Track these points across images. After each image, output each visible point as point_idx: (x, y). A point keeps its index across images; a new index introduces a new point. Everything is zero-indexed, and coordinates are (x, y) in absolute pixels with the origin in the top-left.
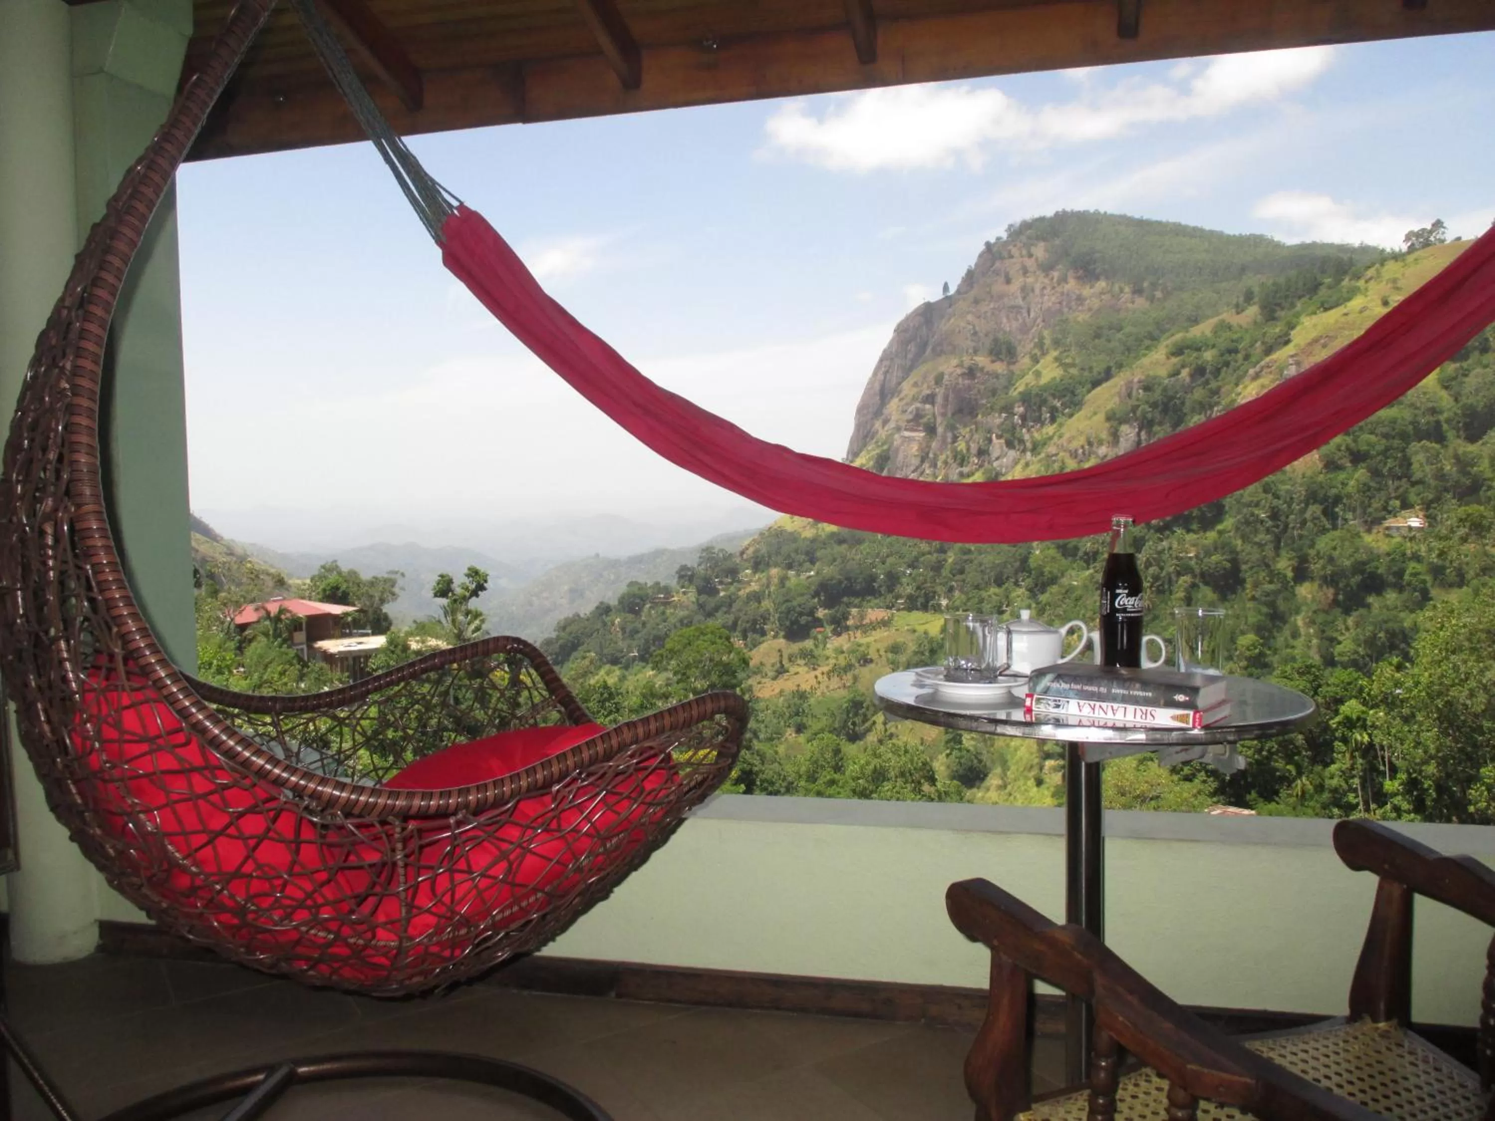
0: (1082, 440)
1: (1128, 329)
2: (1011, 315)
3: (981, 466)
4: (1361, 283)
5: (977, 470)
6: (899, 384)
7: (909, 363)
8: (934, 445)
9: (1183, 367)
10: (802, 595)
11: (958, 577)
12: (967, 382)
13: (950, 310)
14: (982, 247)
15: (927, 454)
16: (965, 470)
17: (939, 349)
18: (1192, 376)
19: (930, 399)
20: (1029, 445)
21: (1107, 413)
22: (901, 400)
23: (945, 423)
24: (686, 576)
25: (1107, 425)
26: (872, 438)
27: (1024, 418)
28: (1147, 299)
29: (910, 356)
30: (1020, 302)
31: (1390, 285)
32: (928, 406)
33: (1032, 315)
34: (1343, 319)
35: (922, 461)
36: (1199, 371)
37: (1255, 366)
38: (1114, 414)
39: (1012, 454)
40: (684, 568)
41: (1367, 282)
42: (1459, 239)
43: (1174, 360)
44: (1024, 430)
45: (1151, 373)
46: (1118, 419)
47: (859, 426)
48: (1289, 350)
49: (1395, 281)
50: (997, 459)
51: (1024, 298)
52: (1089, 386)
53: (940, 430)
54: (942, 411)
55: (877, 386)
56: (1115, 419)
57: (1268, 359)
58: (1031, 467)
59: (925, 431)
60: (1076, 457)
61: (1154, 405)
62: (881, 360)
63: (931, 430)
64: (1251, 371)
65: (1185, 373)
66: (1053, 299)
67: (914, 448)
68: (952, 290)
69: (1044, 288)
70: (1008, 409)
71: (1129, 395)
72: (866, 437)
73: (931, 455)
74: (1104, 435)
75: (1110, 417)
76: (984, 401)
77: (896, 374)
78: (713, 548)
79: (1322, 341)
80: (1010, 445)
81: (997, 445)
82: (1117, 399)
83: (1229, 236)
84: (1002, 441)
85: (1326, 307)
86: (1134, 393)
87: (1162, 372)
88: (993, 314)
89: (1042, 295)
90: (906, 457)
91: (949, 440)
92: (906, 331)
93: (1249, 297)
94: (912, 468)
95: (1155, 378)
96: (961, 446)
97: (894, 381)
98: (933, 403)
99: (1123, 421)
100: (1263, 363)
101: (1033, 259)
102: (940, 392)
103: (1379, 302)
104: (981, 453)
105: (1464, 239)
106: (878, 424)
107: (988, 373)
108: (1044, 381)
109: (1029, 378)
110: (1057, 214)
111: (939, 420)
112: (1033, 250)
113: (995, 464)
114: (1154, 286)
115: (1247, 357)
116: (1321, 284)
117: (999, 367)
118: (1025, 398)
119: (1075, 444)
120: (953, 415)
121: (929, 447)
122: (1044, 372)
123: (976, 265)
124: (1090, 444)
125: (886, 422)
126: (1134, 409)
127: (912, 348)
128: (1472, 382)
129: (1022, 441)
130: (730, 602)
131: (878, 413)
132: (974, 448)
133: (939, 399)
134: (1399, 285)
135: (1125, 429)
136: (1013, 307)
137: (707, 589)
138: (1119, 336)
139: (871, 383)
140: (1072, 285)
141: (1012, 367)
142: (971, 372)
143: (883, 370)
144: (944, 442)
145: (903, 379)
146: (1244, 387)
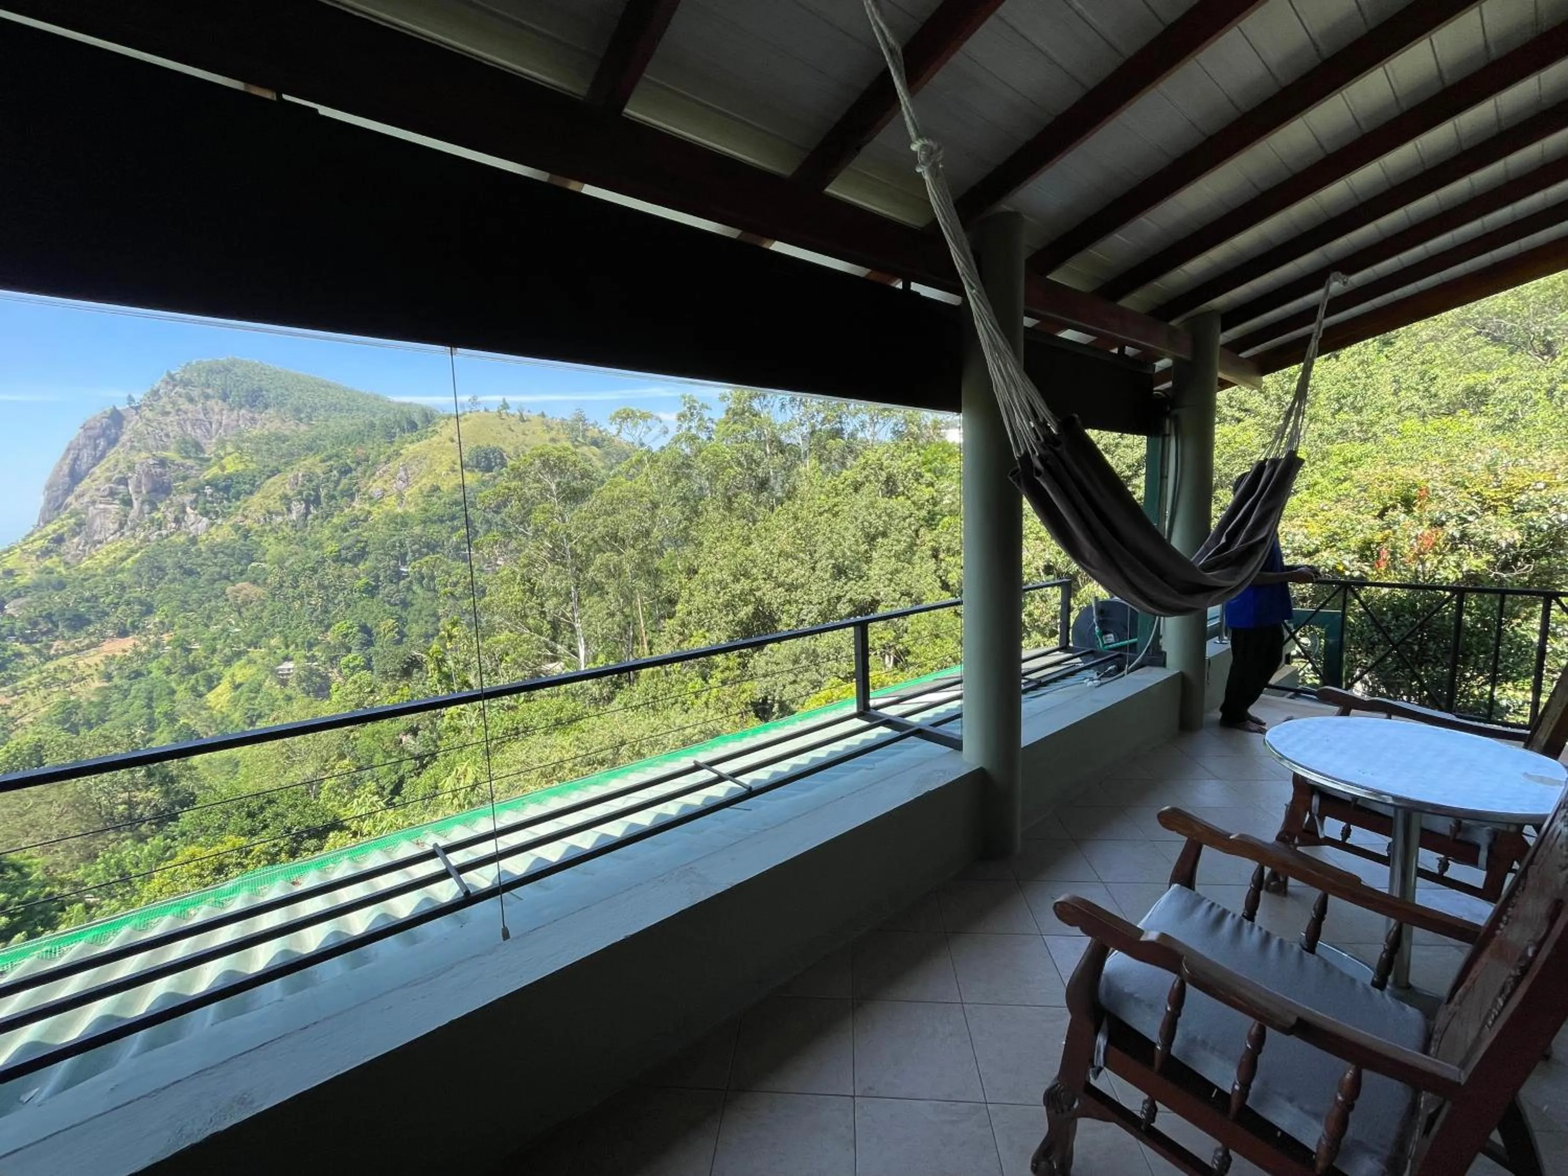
0: (263, 511)
2: (194, 426)
3: (179, 530)
5: (174, 533)
6: (89, 469)
7: (98, 454)
8: (132, 514)
12: (158, 470)
13: (137, 417)
14: (164, 375)
15: (126, 521)
16: (163, 532)
17: (127, 444)
19: (124, 481)
20: (220, 515)
21: (280, 495)
22: (93, 481)
23: (141, 498)
25: (282, 502)
26: (66, 508)
27: (213, 496)
29: (99, 448)
32: (122, 486)
34: (430, 446)
35: (120, 528)
37: (380, 470)
38: (286, 495)
39: (205, 521)
45: (310, 471)
46: (290, 498)
47: (49, 500)
48: (400, 461)
50: (192, 524)
51: (205, 415)
52: (267, 475)
53: (137, 504)
54: (136, 490)
55: (66, 469)
56: (287, 498)
57: (387, 466)
59: (121, 503)
61: (315, 491)
63: (127, 504)
64: (378, 473)
66: (231, 418)
67: (112, 516)
68: (137, 403)
69: (222, 410)
70: (198, 490)
71: (296, 484)
72: (58, 508)
73: (128, 522)
74: (280, 508)
75: (283, 497)
76: (176, 485)
77: (85, 460)
79: (419, 458)
80: (203, 514)
81: (192, 514)
82: (287, 486)
84: (196, 512)
85: (420, 439)
86: (299, 483)
87: (318, 470)
88: (177, 424)
89: (221, 415)
90: (103, 523)
91: (146, 511)
92: (93, 428)
94: (112, 532)
95: (314, 473)
96: (158, 515)
97: (84, 465)
98: (126, 484)
99: (294, 499)
100: (384, 468)
102: (133, 476)
104: (178, 519)
106: (70, 498)
107: (178, 465)
108: (229, 472)
109: (215, 470)
111: (135, 496)
113: (191, 529)
114: (310, 417)
115: (374, 464)
117: (187, 461)
118: (213, 483)
120: (148, 493)
121: (127, 516)
122: (228, 466)
125: (79, 497)
126: (301, 494)
127: (102, 442)
129: (212, 513)
131: (70, 489)
132: (171, 518)
133: (133, 482)
136: (196, 420)
140: (246, 411)
142: (163, 463)
143: (71, 456)
144: (141, 511)
145: (94, 465)
146: (375, 481)
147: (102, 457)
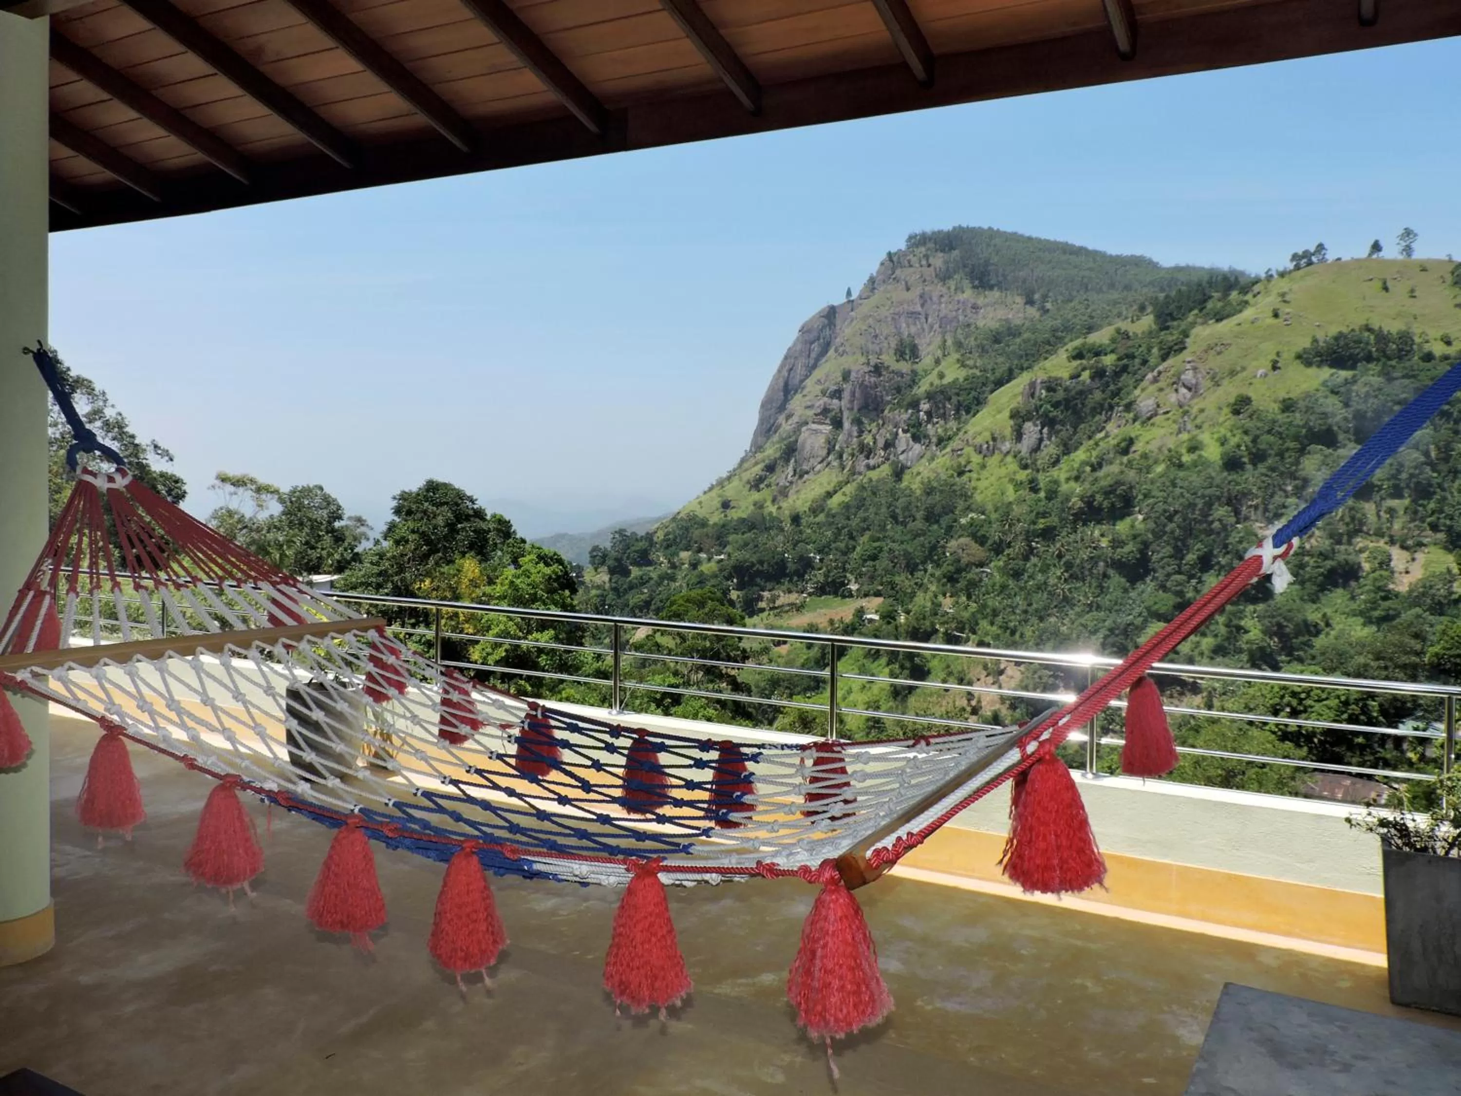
0: (987, 435)
1: (1026, 336)
2: (910, 320)
3: (888, 459)
4: (1249, 297)
5: (883, 463)
6: (802, 381)
7: (812, 362)
8: (841, 438)
9: (1084, 369)
10: (716, 576)
11: (870, 563)
12: (873, 379)
13: (853, 314)
14: (883, 256)
15: (834, 446)
16: (872, 462)
17: (841, 349)
18: (1092, 378)
19: (837, 394)
20: (934, 440)
21: (1011, 411)
22: (804, 396)
23: (851, 417)
24: (599, 558)
25: (1012, 422)
26: (775, 432)
27: (929, 414)
28: (1039, 310)
29: (813, 355)
30: (919, 308)
31: (1280, 299)
32: (835, 401)
33: (930, 320)
34: (1237, 329)
35: (828, 454)
36: (1099, 374)
37: (1153, 371)
38: (1018, 412)
39: (917, 448)
40: (595, 549)
41: (1255, 296)
42: (1339, 259)
43: (1076, 363)
44: (929, 426)
45: (1053, 374)
46: (1022, 417)
47: (762, 421)
48: (1186, 355)
49: (1283, 295)
50: (903, 452)
51: (922, 305)
52: (992, 386)
53: (847, 425)
54: (849, 406)
55: (781, 384)
56: (1019, 417)
57: (1165, 364)
58: (937, 461)
59: (832, 424)
60: (980, 452)
61: (1056, 405)
62: (786, 358)
63: (837, 424)
64: (1150, 376)
65: (1086, 375)
66: (950, 307)
67: (821, 440)
68: (854, 296)
69: (942, 296)
70: (914, 405)
71: (1032, 395)
72: (769, 430)
73: (837, 448)
74: (1008, 432)
75: (1014, 415)
76: (889, 398)
77: (800, 370)
78: (625, 530)
79: (1218, 349)
80: (916, 438)
81: (904, 439)
82: (1020, 398)
83: (1111, 256)
84: (909, 435)
85: (1219, 318)
86: (1037, 394)
87: (1064, 374)
88: (893, 319)
89: (940, 303)
90: (813, 448)
91: (855, 434)
92: (809, 331)
93: (1142, 308)
94: (820, 459)
95: (1056, 379)
96: (868, 439)
97: (798, 378)
98: (840, 399)
99: (1027, 417)
100: (1161, 368)
101: (932, 268)
102: (847, 387)
103: (1271, 314)
104: (888, 445)
105: (1344, 259)
106: (781, 418)
107: (893, 372)
108: (947, 380)
109: (933, 377)
110: (954, 228)
111: (846, 414)
112: (931, 260)
113: (901, 457)
114: (1045, 298)
115: (1145, 362)
116: (1210, 297)
117: (904, 367)
118: (930, 396)
119: (979, 440)
120: (859, 410)
121: (836, 440)
122: (946, 372)
123: (878, 272)
124: (994, 439)
125: (789, 417)
126: (1037, 409)
127: (816, 348)
128: (1359, 388)
129: (926, 436)
130: (643, 581)
131: (782, 408)
132: (881, 443)
133: (846, 395)
134: (1287, 298)
135: (1028, 426)
136: (912, 313)
137: (619, 570)
138: (1018, 340)
139: (776, 379)
140: (968, 294)
141: (915, 367)
142: (877, 370)
143: (787, 367)
144: (850, 435)
145: (807, 377)
146: (1143, 390)
147: (815, 366)
